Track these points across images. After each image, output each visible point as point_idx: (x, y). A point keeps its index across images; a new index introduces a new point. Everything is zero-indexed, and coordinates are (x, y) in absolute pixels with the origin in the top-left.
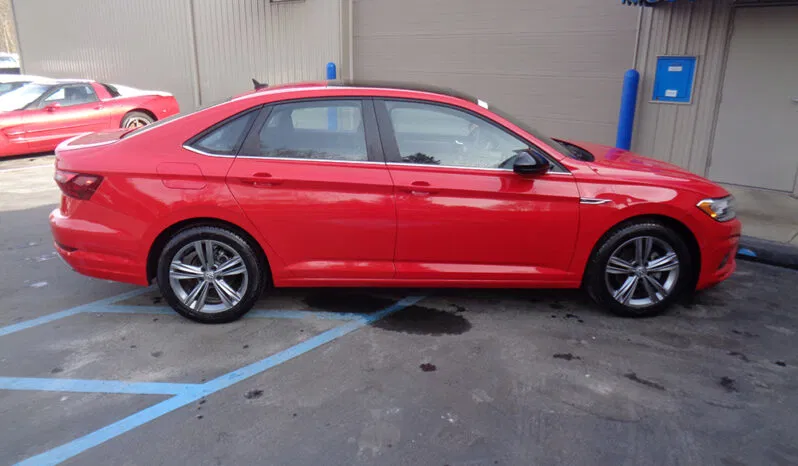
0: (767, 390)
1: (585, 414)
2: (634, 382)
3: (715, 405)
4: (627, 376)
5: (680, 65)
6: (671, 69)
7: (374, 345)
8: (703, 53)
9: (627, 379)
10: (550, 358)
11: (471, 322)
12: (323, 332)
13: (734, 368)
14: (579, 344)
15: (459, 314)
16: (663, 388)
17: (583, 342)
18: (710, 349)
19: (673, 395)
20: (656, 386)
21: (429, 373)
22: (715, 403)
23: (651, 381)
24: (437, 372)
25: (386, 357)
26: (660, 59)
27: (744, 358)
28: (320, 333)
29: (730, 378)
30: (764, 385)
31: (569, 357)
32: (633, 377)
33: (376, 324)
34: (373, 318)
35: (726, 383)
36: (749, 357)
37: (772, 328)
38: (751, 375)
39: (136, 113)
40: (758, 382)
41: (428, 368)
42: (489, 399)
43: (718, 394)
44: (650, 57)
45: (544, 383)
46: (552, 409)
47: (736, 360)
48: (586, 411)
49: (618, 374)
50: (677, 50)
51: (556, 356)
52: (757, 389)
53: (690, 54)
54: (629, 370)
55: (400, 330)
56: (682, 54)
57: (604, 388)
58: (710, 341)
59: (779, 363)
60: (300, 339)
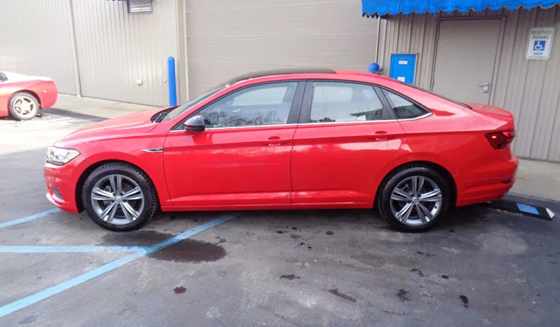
0: (430, 299)
1: (290, 324)
2: (335, 296)
3: (390, 313)
4: (330, 291)
5: (406, 60)
6: (400, 62)
7: (145, 273)
8: (420, 52)
9: (330, 294)
10: (278, 279)
11: (227, 251)
12: (108, 263)
13: (410, 281)
14: (303, 267)
15: (221, 244)
16: (354, 301)
17: (306, 264)
18: (398, 266)
19: (361, 306)
20: (350, 299)
21: (180, 294)
22: (390, 310)
23: (348, 295)
24: (185, 294)
25: (150, 282)
26: (393, 56)
27: (421, 274)
28: (104, 264)
29: (406, 290)
30: (429, 294)
31: (291, 277)
32: (335, 292)
33: (151, 255)
34: (152, 250)
35: (402, 294)
36: (424, 273)
37: (447, 249)
38: (422, 287)
39: (22, 94)
40: (425, 292)
41: (180, 290)
42: (219, 315)
43: (394, 304)
44: (386, 54)
45: (266, 299)
46: (265, 322)
47: (415, 275)
48: (290, 322)
49: (324, 290)
50: (404, 50)
51: (282, 277)
52: (423, 298)
53: (412, 52)
54: (334, 286)
55: (169, 260)
56: (407, 52)
57: (309, 302)
58: (399, 261)
59: (444, 277)
60: (86, 269)
